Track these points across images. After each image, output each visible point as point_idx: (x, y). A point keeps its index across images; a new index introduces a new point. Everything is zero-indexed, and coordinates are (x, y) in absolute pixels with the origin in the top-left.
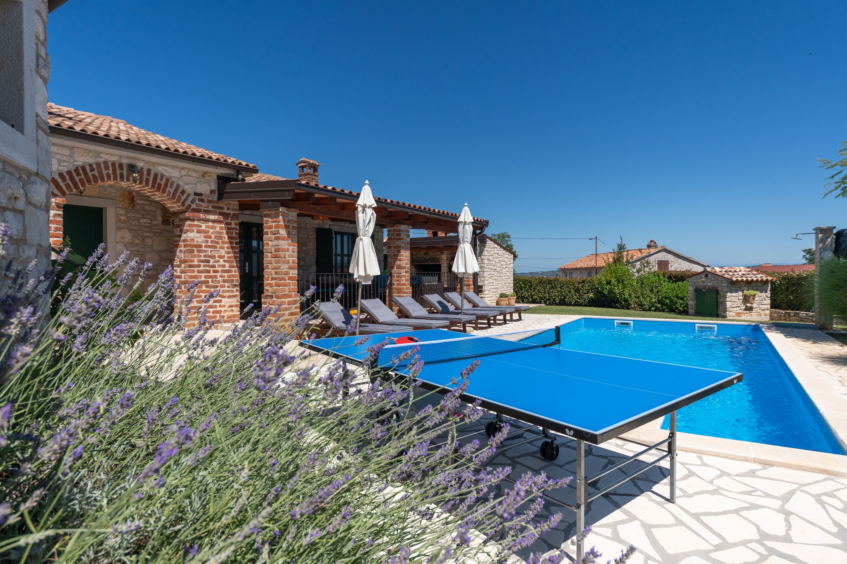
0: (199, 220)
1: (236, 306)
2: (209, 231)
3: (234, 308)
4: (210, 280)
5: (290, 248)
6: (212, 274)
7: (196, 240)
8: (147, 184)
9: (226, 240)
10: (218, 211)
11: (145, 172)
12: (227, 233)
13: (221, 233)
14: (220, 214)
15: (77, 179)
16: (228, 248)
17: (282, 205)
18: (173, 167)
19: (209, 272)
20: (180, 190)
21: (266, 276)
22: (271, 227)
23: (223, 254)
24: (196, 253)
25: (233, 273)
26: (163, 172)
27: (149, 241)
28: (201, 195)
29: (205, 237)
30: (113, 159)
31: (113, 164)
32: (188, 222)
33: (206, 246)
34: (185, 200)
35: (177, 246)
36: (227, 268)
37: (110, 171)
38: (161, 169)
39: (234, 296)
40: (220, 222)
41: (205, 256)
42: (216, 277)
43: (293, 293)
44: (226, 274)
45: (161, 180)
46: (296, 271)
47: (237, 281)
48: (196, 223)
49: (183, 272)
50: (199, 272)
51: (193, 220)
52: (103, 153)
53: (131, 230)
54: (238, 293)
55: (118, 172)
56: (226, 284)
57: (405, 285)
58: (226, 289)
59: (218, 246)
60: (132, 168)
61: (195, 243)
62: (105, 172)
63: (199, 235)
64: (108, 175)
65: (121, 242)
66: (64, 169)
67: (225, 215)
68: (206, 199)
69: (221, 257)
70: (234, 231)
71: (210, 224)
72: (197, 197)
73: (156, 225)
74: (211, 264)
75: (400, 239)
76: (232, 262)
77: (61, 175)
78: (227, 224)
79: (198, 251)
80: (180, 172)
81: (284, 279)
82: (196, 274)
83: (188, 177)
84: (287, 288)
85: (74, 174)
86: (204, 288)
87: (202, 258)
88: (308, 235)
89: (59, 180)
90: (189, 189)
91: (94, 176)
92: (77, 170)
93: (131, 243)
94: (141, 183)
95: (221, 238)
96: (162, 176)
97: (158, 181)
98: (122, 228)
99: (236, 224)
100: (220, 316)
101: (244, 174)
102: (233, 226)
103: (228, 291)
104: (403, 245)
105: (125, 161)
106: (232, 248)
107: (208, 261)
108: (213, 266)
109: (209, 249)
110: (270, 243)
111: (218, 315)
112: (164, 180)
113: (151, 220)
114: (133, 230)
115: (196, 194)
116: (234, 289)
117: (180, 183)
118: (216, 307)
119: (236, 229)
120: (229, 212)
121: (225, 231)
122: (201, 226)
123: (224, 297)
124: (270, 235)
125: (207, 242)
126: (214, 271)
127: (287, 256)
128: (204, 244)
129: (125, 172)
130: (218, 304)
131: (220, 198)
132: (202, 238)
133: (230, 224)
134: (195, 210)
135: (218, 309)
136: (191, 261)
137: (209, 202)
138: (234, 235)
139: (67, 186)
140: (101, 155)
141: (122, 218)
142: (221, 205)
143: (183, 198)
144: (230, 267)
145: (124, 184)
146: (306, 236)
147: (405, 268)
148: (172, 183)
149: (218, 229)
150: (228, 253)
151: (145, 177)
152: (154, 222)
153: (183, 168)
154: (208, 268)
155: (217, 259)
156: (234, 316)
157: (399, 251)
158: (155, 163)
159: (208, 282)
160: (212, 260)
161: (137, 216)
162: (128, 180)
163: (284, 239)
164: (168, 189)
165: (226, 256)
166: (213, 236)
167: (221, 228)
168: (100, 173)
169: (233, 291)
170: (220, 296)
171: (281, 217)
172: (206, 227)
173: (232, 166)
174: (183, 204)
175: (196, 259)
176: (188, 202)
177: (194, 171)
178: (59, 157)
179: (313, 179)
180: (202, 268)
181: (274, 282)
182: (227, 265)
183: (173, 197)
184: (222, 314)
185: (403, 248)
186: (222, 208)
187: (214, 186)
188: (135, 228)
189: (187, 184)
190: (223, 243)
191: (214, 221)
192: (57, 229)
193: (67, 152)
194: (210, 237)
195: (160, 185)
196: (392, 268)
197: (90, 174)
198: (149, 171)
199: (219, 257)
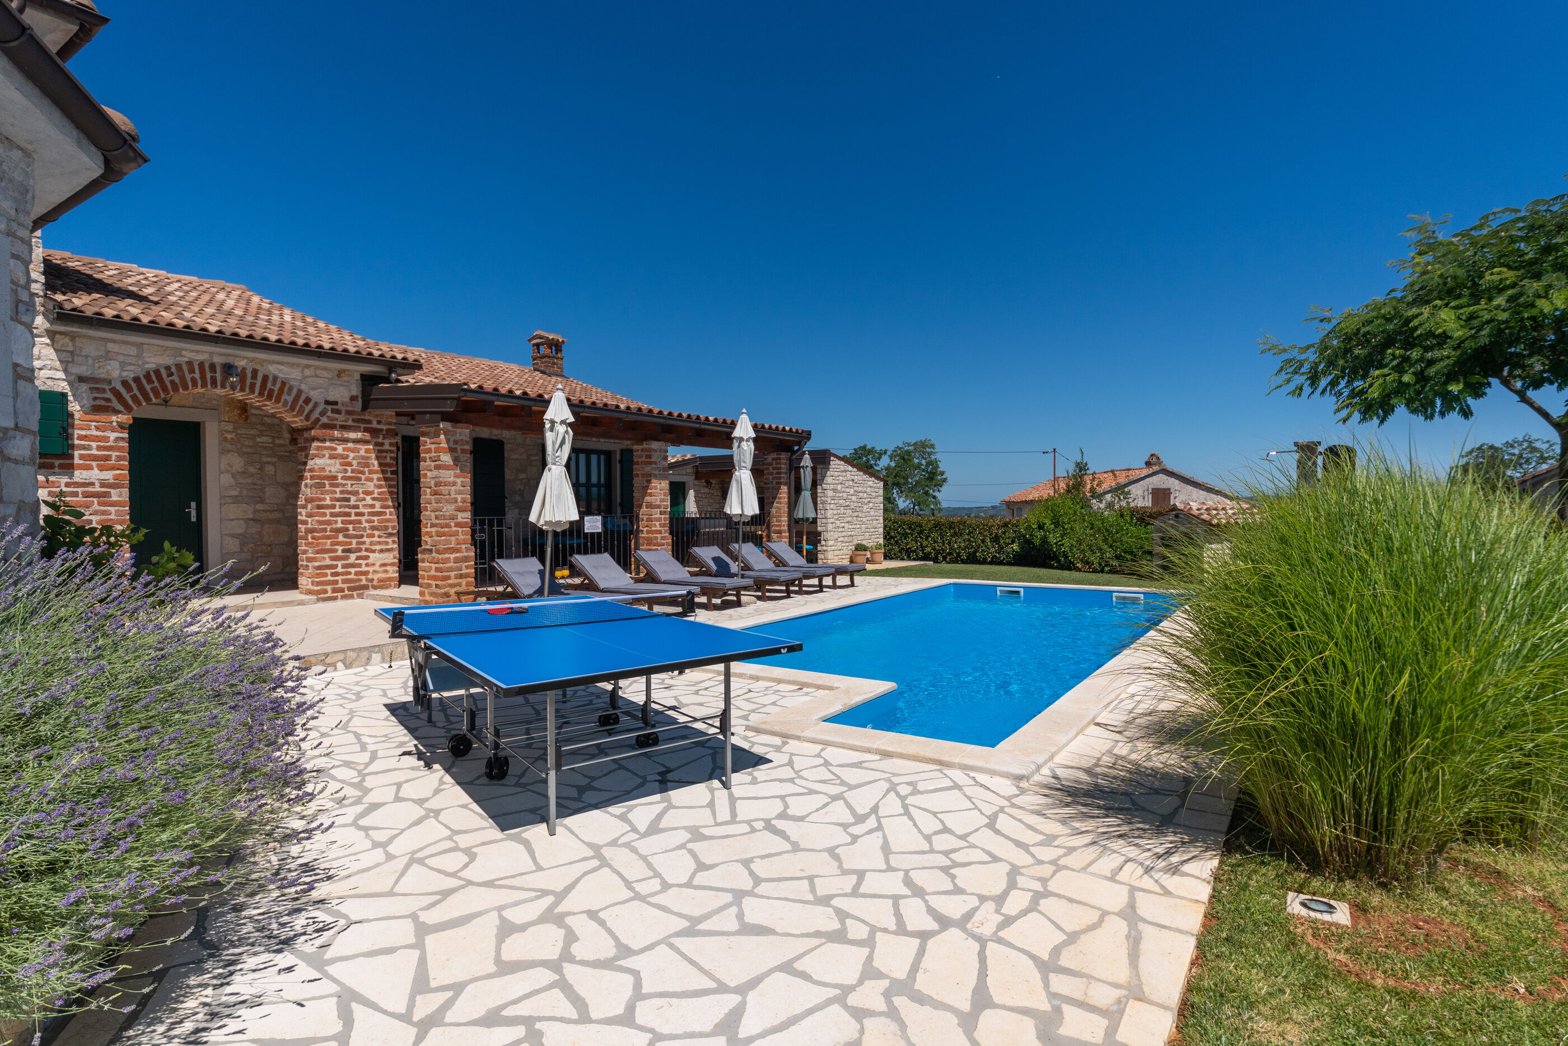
0: (332, 440)
1: (392, 564)
2: (347, 456)
3: (388, 568)
4: (351, 527)
5: (459, 481)
6: (353, 518)
7: (328, 469)
8: (252, 391)
9: (376, 467)
10: (362, 426)
11: (249, 375)
12: (377, 458)
13: (368, 458)
14: (366, 430)
15: (148, 387)
16: (379, 479)
17: (443, 420)
18: (292, 365)
19: (349, 514)
20: (303, 397)
21: (424, 521)
22: (429, 451)
23: (372, 489)
24: (327, 487)
25: (388, 517)
26: (276, 373)
27: (270, 469)
28: (335, 403)
29: (342, 465)
30: (201, 357)
31: (201, 365)
32: (315, 444)
33: (343, 478)
34: (311, 412)
35: (301, 478)
36: (377, 509)
37: (197, 375)
38: (273, 369)
39: (388, 550)
40: (366, 442)
41: (342, 492)
42: (360, 522)
43: (464, 546)
44: (375, 518)
45: (274, 384)
46: (468, 514)
47: (393, 528)
48: (328, 444)
49: (309, 515)
50: (332, 515)
51: (324, 441)
52: (186, 350)
53: (242, 454)
54: (396, 546)
55: (209, 375)
56: (376, 533)
57: (660, 532)
58: (376, 539)
59: (363, 477)
60: (228, 369)
61: (327, 473)
62: (188, 377)
63: (332, 461)
64: (194, 382)
65: (228, 472)
66: (129, 375)
67: (374, 432)
68: (343, 409)
69: (368, 493)
70: (389, 455)
71: (350, 445)
72: (329, 407)
73: (279, 446)
74: (352, 503)
75: (651, 463)
76: (386, 500)
77: (125, 383)
78: (376, 444)
79: (332, 485)
80: (302, 372)
81: (448, 526)
82: (328, 518)
83: (315, 379)
84: (453, 538)
85: (144, 381)
86: (341, 538)
87: (338, 495)
89: (123, 391)
90: (316, 395)
91: (172, 382)
92: (147, 376)
93: (244, 472)
94: (242, 390)
95: (367, 465)
96: (275, 378)
97: (269, 385)
98: (228, 451)
99: (391, 444)
100: (367, 580)
101: (399, 370)
102: (387, 447)
103: (379, 543)
104: (657, 472)
105: (218, 360)
106: (386, 479)
107: (348, 500)
108: (356, 507)
109: (349, 482)
110: (429, 474)
111: (363, 578)
112: (278, 385)
113: (274, 438)
114: (248, 454)
115: (327, 402)
116: (390, 540)
117: (303, 387)
118: (360, 565)
119: (391, 451)
120: (379, 427)
121: (373, 456)
122: (336, 449)
123: (374, 551)
124: (428, 463)
125: (346, 471)
126: (357, 514)
127: (453, 493)
128: (340, 475)
129: (218, 375)
130: (363, 562)
131: (365, 408)
132: (338, 466)
133: (382, 444)
134: (325, 426)
135: (364, 569)
136: (320, 500)
137: (348, 413)
138: (388, 460)
139: (134, 398)
140: (183, 353)
141: (229, 436)
142: (367, 417)
143: (307, 409)
144: (382, 507)
145: (219, 391)
147: (659, 507)
148: (291, 388)
149: (362, 453)
150: (379, 487)
151: (249, 381)
152: (277, 442)
153: (308, 366)
154: (347, 510)
155: (362, 496)
156: (390, 579)
157: (649, 482)
158: (264, 361)
159: (347, 530)
160: (353, 498)
161: (252, 432)
162: (223, 386)
163: (447, 468)
164: (284, 397)
165: (376, 491)
166: (355, 463)
167: (367, 451)
168: (182, 378)
169: (387, 543)
170: (367, 550)
171: (442, 437)
172: (344, 449)
173: (381, 360)
174: (307, 418)
175: (328, 497)
176: (315, 415)
177: (325, 369)
178: (121, 358)
179: (554, 364)
180: (337, 510)
181: (434, 530)
182: (378, 504)
183: (292, 409)
184: (370, 576)
185: (656, 477)
186: (369, 422)
187: (356, 390)
188: (249, 450)
189: (314, 389)
190: (371, 472)
191: (355, 441)
192: (119, 458)
193: (133, 351)
194: (350, 464)
195: (271, 391)
196: (640, 506)
197: (167, 381)
198: (255, 373)
199: (364, 493)
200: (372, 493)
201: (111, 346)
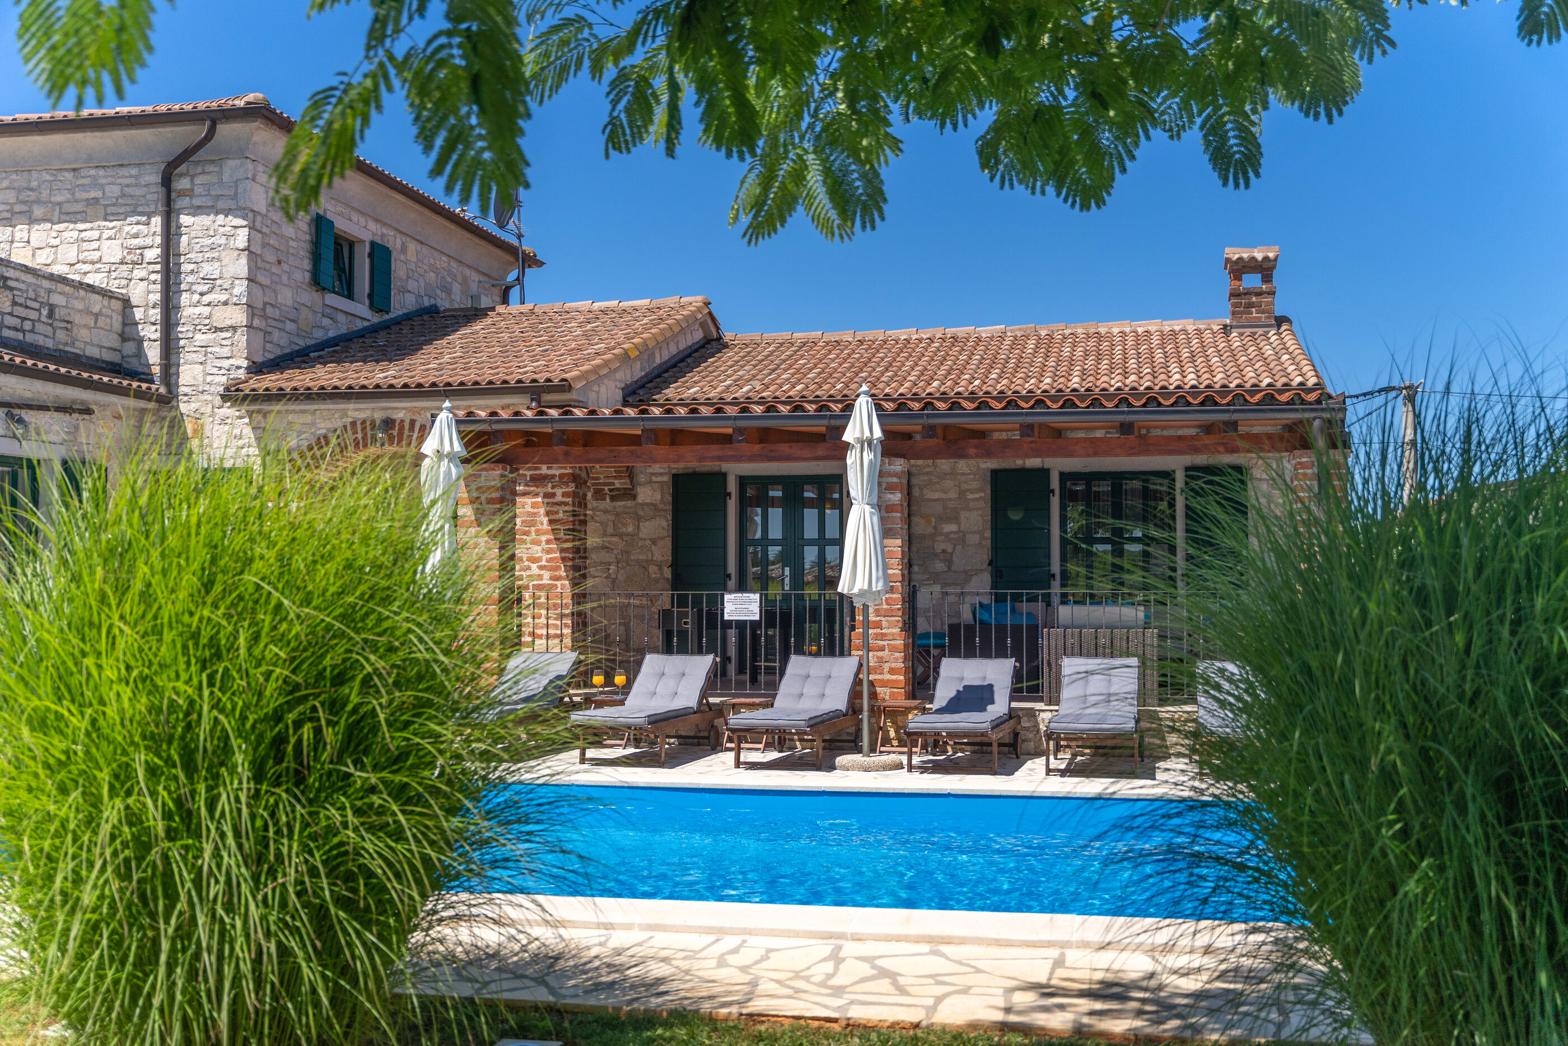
9: (546, 526)
11: (407, 425)
12: (548, 513)
13: (535, 514)
15: (318, 454)
16: (548, 542)
23: (539, 554)
25: (559, 591)
30: (363, 415)
31: (364, 422)
37: (359, 435)
52: (351, 410)
55: (369, 433)
60: (388, 424)
62: (352, 438)
64: (357, 441)
66: (304, 442)
69: (533, 560)
70: (562, 509)
76: (558, 568)
77: (303, 452)
78: (546, 496)
85: (315, 448)
88: (962, 494)
89: (299, 460)
91: (340, 445)
92: (318, 440)
94: (391, 444)
99: (564, 494)
102: (559, 498)
105: (378, 416)
106: (558, 541)
119: (566, 504)
121: (542, 511)
129: (378, 432)
133: (553, 495)
138: (561, 516)
139: (308, 466)
140: (348, 413)
144: (551, 578)
146: (953, 494)
150: (549, 551)
151: (406, 432)
155: (526, 563)
158: (422, 409)
165: (545, 557)
167: (534, 505)
168: (347, 440)
169: (557, 627)
182: (546, 575)
190: (538, 532)
193: (308, 419)
198: (413, 423)
199: (529, 559)
200: (539, 559)
201: (290, 417)
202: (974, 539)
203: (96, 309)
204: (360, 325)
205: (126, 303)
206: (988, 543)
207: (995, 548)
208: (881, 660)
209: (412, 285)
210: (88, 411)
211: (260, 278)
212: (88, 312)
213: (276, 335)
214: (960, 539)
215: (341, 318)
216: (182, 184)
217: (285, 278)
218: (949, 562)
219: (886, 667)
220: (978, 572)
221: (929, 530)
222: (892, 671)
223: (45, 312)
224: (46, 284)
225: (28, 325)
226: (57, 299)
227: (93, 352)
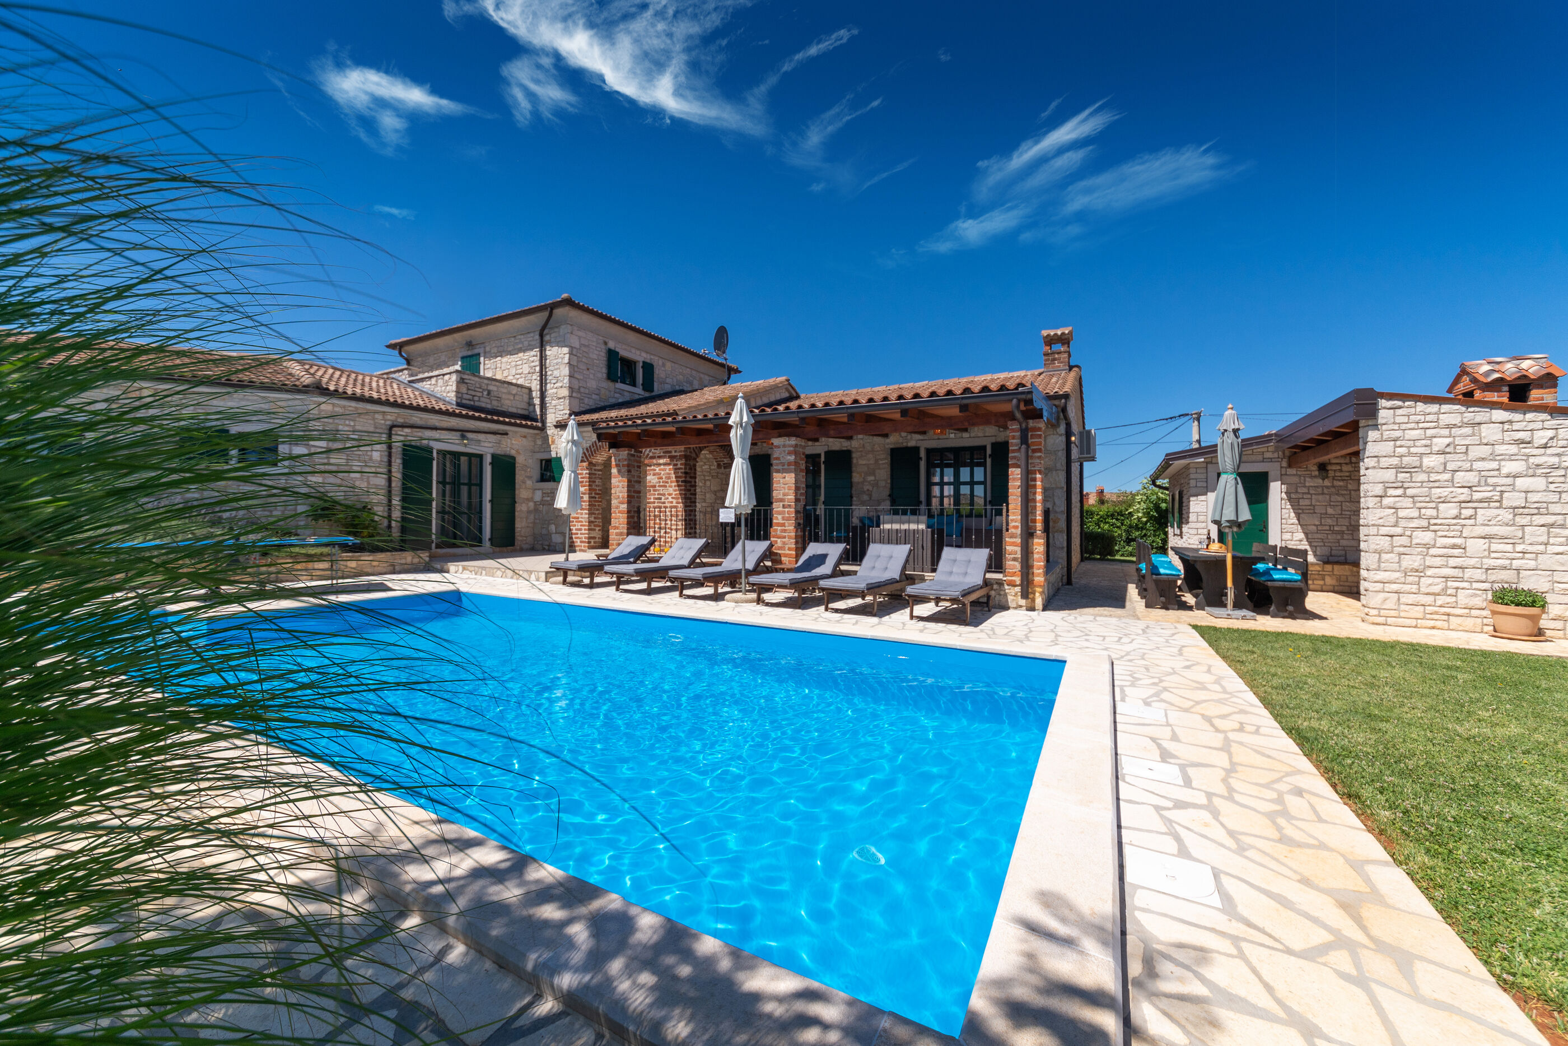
12: (674, 473)
23: (672, 492)
36: (674, 504)
40: (669, 464)
51: (651, 466)
67: (672, 458)
69: (670, 494)
78: (674, 465)
95: (669, 478)
106: (678, 486)
146: (872, 462)
149: (667, 471)
182: (674, 501)
186: (670, 452)
191: (665, 464)
194: (662, 478)
202: (882, 484)
203: (514, 392)
204: (637, 397)
205: (530, 390)
206: (889, 486)
207: (892, 488)
208: (784, 543)
209: (668, 380)
210: (506, 434)
211: (576, 375)
212: (509, 393)
213: (586, 401)
214: (876, 484)
215: (626, 394)
216: (547, 338)
217: (592, 376)
218: (870, 496)
219: (787, 547)
220: (884, 500)
221: (861, 480)
222: (789, 549)
223: (485, 393)
224: (486, 381)
225: (476, 398)
226: (491, 388)
227: (514, 410)
